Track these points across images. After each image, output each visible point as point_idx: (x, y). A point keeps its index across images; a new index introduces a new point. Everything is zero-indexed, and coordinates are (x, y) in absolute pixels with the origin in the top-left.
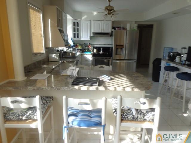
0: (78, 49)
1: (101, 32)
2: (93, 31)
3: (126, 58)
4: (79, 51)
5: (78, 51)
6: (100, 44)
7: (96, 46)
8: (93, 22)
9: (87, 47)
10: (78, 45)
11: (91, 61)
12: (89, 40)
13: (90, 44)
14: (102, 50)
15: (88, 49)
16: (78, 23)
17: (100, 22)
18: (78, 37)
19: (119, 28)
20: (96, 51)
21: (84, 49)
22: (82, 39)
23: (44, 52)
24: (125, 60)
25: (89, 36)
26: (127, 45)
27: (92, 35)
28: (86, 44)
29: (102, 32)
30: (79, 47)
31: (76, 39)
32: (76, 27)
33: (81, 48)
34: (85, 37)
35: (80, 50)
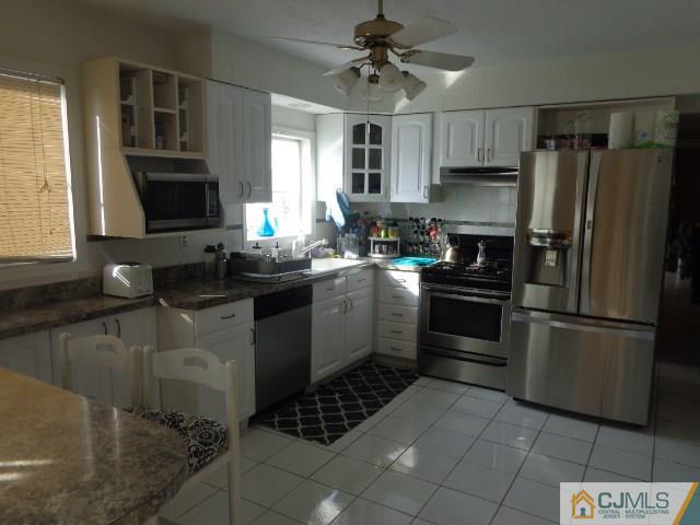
0: (375, 243)
1: (479, 165)
2: (441, 162)
3: (585, 310)
4: (381, 252)
5: (377, 250)
6: (483, 224)
7: (465, 230)
8: (442, 119)
9: (422, 234)
10: (379, 224)
11: (416, 302)
12: (426, 201)
13: (434, 220)
14: (485, 250)
15: (428, 246)
16: (376, 131)
17: (475, 118)
18: (375, 186)
19: (564, 141)
20: (452, 258)
21: (411, 244)
22: (395, 198)
23: (75, 255)
24: (578, 315)
25: (425, 182)
26: (588, 232)
27: (437, 181)
28: (417, 220)
29: (486, 164)
30: (383, 233)
31: (365, 197)
32: (367, 147)
33: (391, 238)
34: (407, 187)
35: (384, 247)
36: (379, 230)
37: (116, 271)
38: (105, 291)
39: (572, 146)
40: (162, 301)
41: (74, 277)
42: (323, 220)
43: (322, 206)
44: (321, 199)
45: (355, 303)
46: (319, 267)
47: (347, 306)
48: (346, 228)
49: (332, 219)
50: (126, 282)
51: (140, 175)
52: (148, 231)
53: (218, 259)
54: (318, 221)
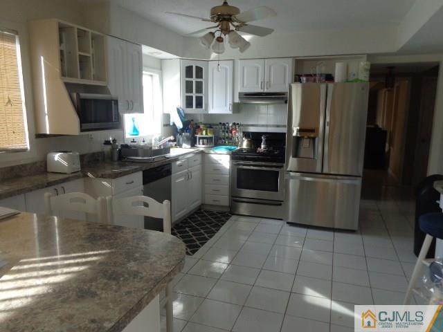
0: (200, 138)
1: (262, 91)
2: (239, 89)
3: (325, 171)
4: (203, 144)
5: (201, 143)
6: (263, 126)
7: (252, 129)
8: (239, 64)
9: (227, 132)
10: (202, 127)
11: (228, 172)
12: (231, 113)
13: (234, 124)
14: (266, 140)
15: (231, 139)
16: (199, 70)
17: (259, 64)
18: (199, 104)
19: (310, 78)
20: (247, 145)
21: (221, 139)
22: (212, 111)
23: (29, 148)
24: (322, 174)
25: (229, 101)
26: (327, 128)
27: (237, 100)
28: (224, 124)
29: (266, 91)
30: (204, 132)
31: (194, 110)
32: (194, 80)
33: (210, 135)
34: (218, 104)
35: (205, 140)
36: (201, 130)
37: (57, 157)
38: (49, 170)
39: (315, 81)
40: (89, 174)
41: (29, 161)
42: (169, 125)
43: (167, 117)
44: (166, 112)
45: (193, 174)
46: (174, 152)
47: (188, 176)
48: (183, 130)
49: (174, 125)
50: (65, 164)
51: (75, 95)
52: (82, 130)
53: (113, 149)
54: (165, 125)
